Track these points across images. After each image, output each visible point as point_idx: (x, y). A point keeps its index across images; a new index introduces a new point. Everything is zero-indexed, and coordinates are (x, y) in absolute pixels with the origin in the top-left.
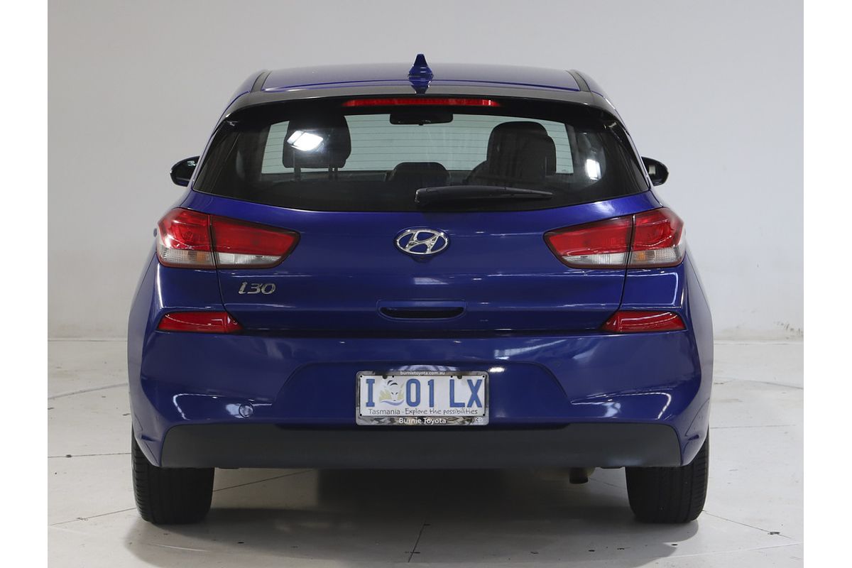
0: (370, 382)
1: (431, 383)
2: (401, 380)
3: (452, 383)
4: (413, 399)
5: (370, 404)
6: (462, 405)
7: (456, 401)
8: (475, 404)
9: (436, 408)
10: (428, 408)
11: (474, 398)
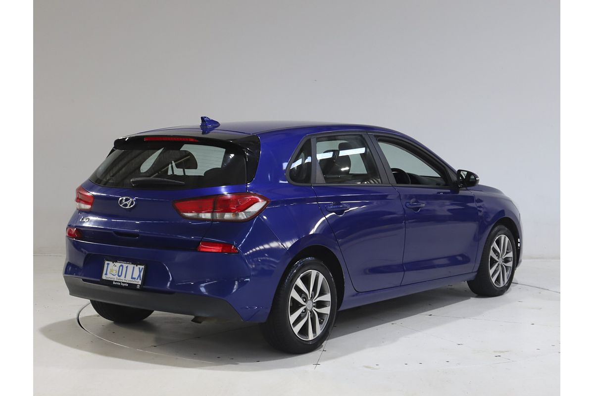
0: (108, 264)
1: (127, 267)
2: (118, 264)
3: (134, 267)
4: (120, 274)
5: (106, 274)
6: (135, 278)
7: (134, 276)
8: (139, 279)
9: (126, 279)
10: (124, 278)
11: (139, 275)
